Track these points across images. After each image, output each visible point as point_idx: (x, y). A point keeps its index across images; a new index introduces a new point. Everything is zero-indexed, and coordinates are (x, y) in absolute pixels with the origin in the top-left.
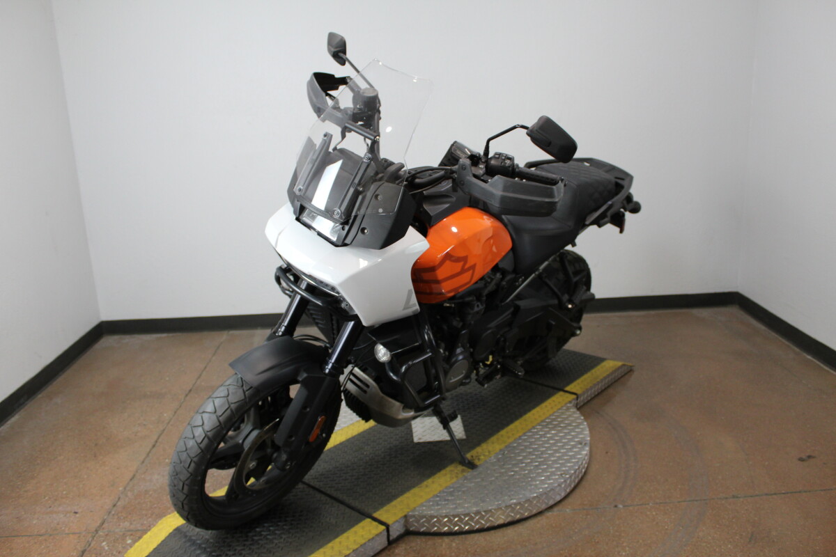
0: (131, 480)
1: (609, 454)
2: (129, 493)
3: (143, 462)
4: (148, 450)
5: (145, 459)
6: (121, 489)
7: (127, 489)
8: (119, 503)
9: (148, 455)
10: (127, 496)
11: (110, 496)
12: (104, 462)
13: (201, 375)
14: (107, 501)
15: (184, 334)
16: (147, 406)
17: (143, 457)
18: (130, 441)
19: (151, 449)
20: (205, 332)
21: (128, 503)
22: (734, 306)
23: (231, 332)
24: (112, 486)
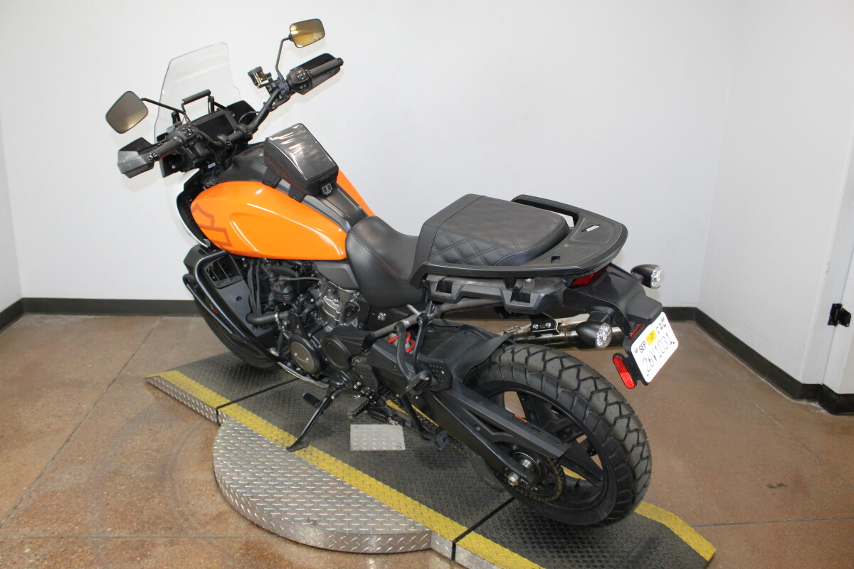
0: (37, 478)
2: (34, 493)
3: (53, 458)
4: (61, 445)
5: (56, 455)
6: (24, 489)
7: (32, 488)
8: (21, 505)
10: (31, 497)
11: (11, 497)
12: (9, 457)
13: (127, 363)
14: (7, 502)
15: (114, 317)
16: (65, 395)
17: (55, 453)
18: (41, 433)
19: (64, 444)
20: (137, 317)
21: (32, 505)
22: (691, 321)
23: (165, 318)
24: (15, 485)
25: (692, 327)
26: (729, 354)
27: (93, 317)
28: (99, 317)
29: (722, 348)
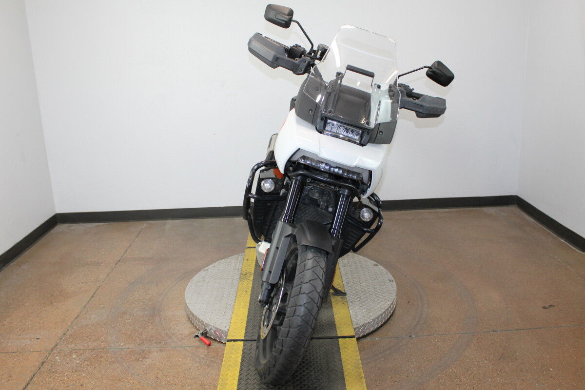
0: (76, 318)
1: (410, 303)
2: (75, 326)
3: (85, 307)
4: (89, 299)
6: (69, 324)
7: (74, 324)
8: (68, 333)
9: (88, 302)
10: (73, 328)
11: (62, 328)
12: (58, 307)
13: (127, 250)
14: (59, 331)
15: (116, 223)
16: (88, 271)
17: (85, 304)
18: (76, 293)
19: (91, 298)
20: (131, 222)
21: (74, 332)
22: (514, 205)
23: (150, 222)
24: (63, 322)
25: (514, 209)
27: (102, 224)
28: (106, 224)
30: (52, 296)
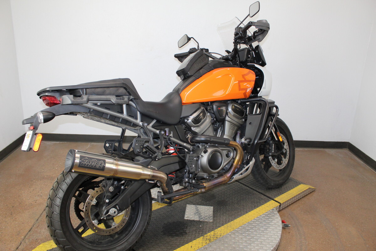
0: (29, 231)
1: (290, 233)
2: (27, 240)
3: (37, 220)
4: (41, 212)
5: (39, 218)
6: (23, 237)
7: (26, 237)
8: (20, 247)
9: (41, 215)
10: (25, 242)
11: (16, 242)
12: (16, 219)
14: (13, 245)
15: (69, 142)
16: (44, 184)
17: (38, 217)
18: (32, 205)
19: (43, 212)
20: (79, 143)
21: (26, 247)
22: (346, 149)
23: (93, 143)
24: (18, 235)
25: (346, 151)
26: (368, 167)
27: (59, 142)
28: (61, 142)
29: (364, 163)
30: (13, 207)
